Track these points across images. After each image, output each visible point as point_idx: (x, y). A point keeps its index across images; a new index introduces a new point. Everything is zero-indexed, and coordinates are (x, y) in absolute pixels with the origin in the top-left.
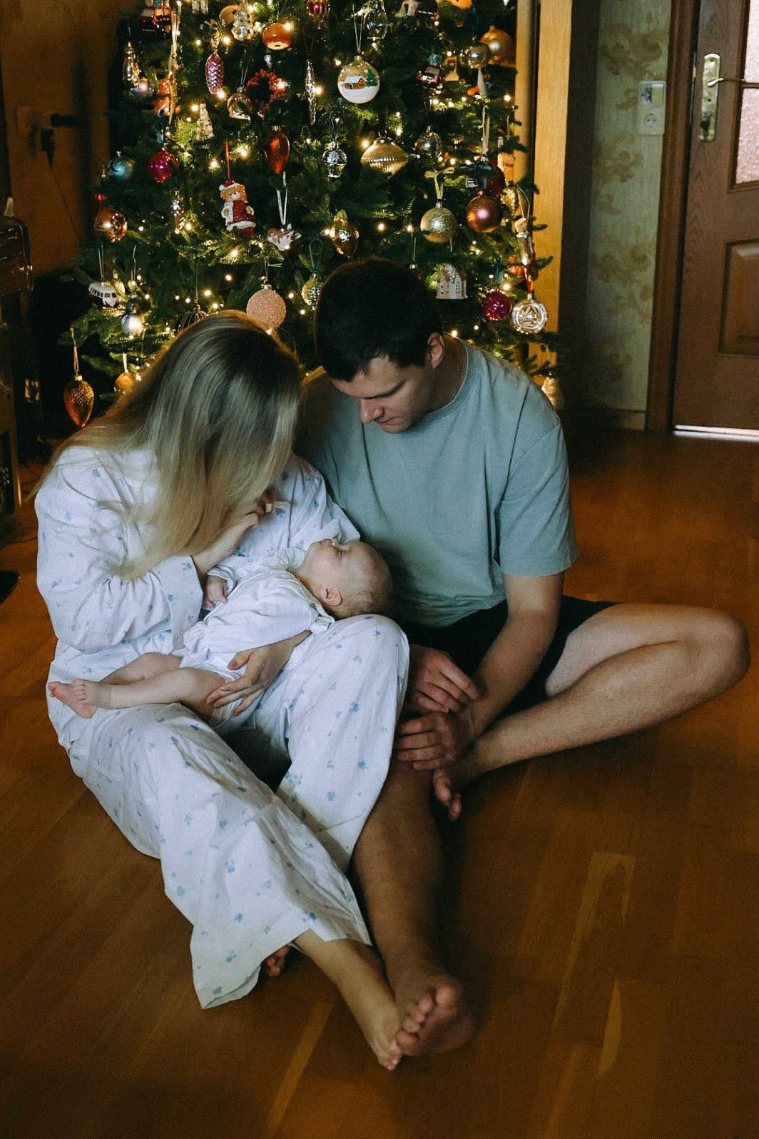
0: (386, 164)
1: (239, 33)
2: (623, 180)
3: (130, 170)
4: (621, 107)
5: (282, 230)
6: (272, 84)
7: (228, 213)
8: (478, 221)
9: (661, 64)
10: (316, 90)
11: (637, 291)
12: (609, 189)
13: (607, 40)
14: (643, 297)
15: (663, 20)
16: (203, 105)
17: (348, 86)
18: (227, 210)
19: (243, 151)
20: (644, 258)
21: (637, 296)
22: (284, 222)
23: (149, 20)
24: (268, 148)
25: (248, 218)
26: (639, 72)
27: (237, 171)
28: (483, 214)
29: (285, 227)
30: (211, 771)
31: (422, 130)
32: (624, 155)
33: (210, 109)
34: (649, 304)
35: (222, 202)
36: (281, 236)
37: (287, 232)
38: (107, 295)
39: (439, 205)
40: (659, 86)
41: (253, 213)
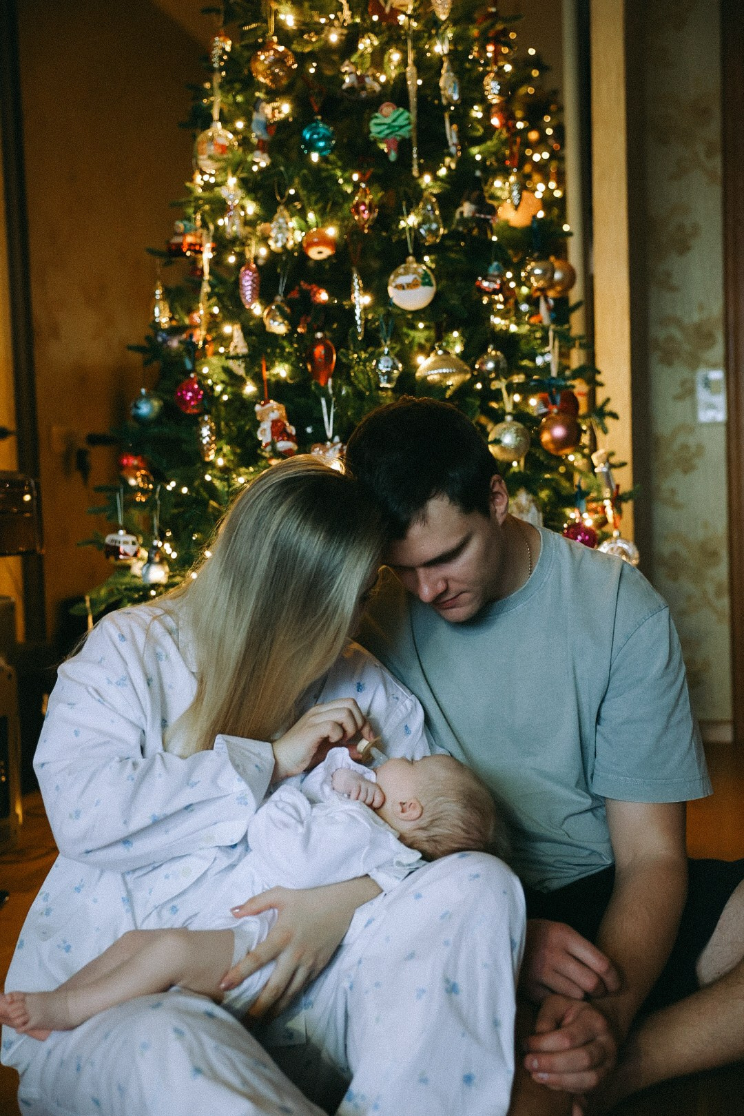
0: (446, 376)
1: (276, 241)
2: (686, 472)
3: (156, 409)
4: (679, 398)
5: (328, 443)
6: (315, 295)
7: (264, 435)
8: (554, 441)
9: (718, 351)
10: (361, 300)
11: (710, 588)
12: (672, 483)
13: (659, 333)
14: (718, 594)
15: (716, 308)
16: (237, 327)
17: (401, 287)
18: (264, 430)
19: (282, 370)
20: (714, 554)
21: (711, 596)
22: (330, 434)
23: (180, 245)
24: (310, 358)
25: (289, 437)
26: (694, 362)
27: (276, 390)
28: (559, 432)
29: (331, 440)
31: (484, 350)
32: (685, 447)
33: (247, 333)
34: (725, 602)
35: (257, 424)
36: (326, 450)
37: (334, 445)
38: (126, 543)
39: (509, 418)
40: (717, 375)
41: (294, 432)
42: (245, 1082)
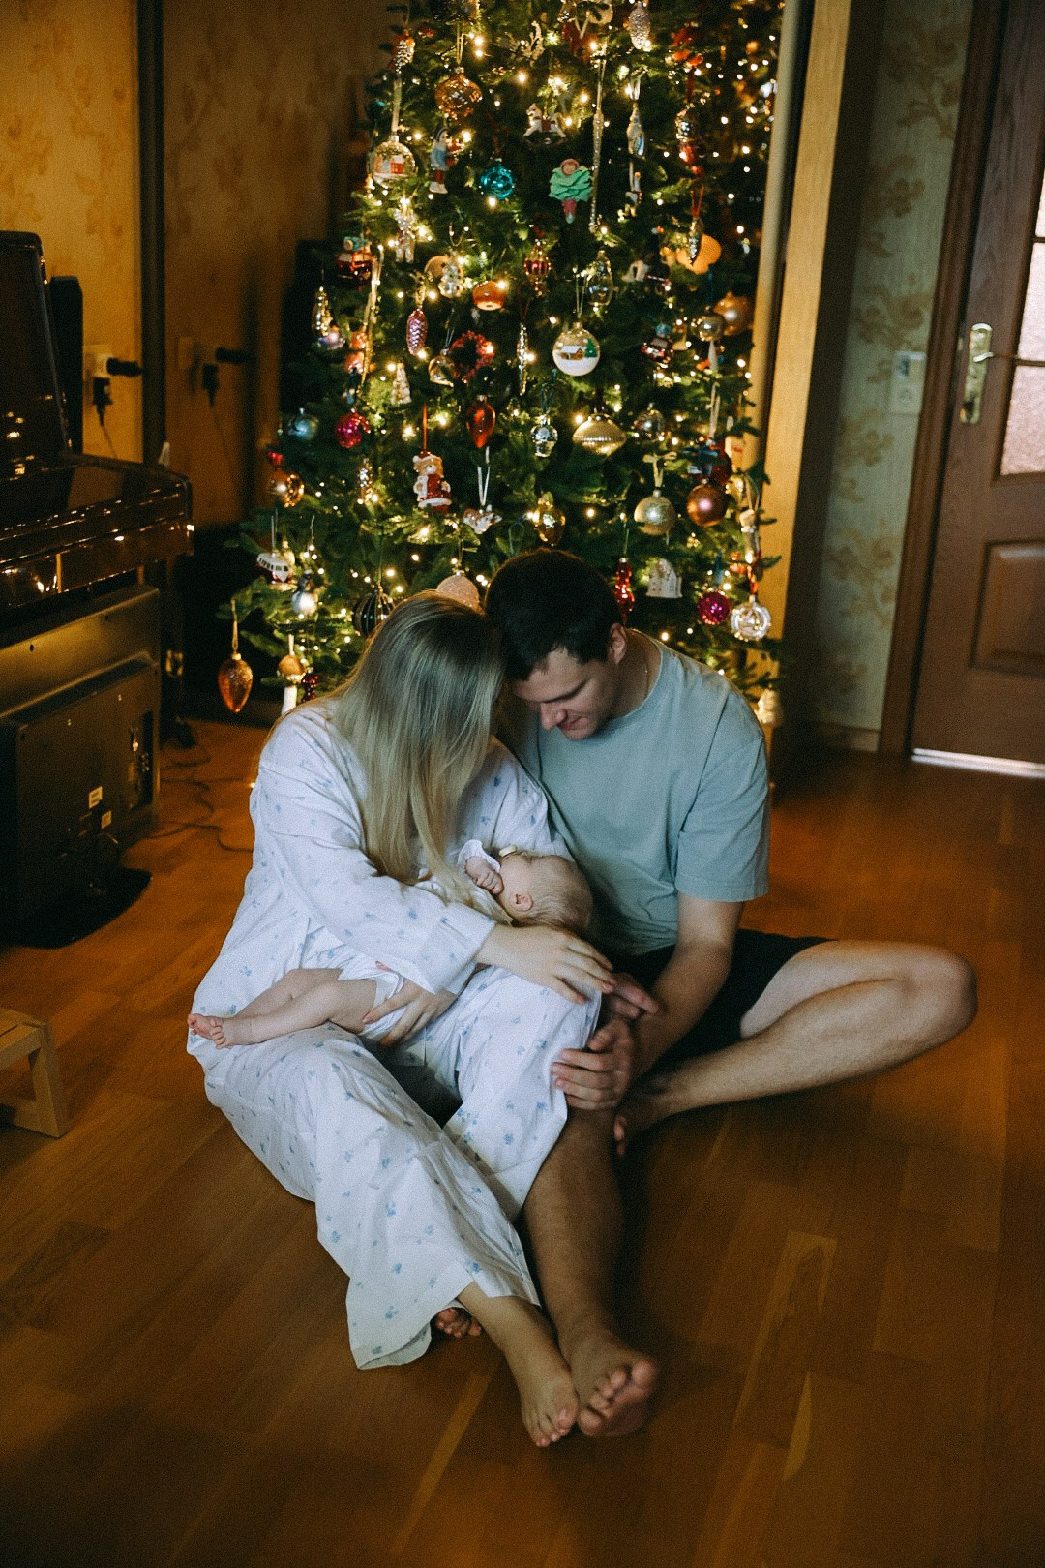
0: (600, 444)
1: (447, 289)
2: (870, 463)
3: (314, 431)
4: (872, 379)
5: (481, 510)
6: (480, 347)
7: (421, 488)
8: (700, 513)
9: (922, 334)
10: (527, 357)
11: (878, 591)
12: (851, 472)
14: (885, 598)
15: (928, 282)
16: (400, 365)
17: (565, 356)
18: (421, 485)
19: (442, 419)
20: (888, 554)
21: (878, 600)
22: (483, 502)
23: (347, 265)
24: (471, 419)
25: (445, 495)
26: (896, 342)
27: (435, 441)
28: (705, 505)
29: (484, 508)
30: (375, 1103)
31: (644, 408)
32: (873, 434)
33: (409, 370)
34: (890, 607)
35: (415, 475)
36: (479, 517)
37: (486, 513)
38: (278, 568)
39: (656, 493)
40: (918, 358)
41: (449, 490)
42: (381, 1103)
